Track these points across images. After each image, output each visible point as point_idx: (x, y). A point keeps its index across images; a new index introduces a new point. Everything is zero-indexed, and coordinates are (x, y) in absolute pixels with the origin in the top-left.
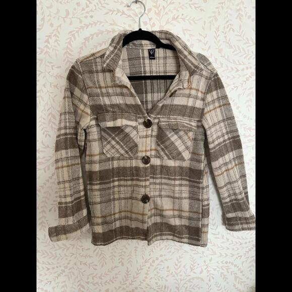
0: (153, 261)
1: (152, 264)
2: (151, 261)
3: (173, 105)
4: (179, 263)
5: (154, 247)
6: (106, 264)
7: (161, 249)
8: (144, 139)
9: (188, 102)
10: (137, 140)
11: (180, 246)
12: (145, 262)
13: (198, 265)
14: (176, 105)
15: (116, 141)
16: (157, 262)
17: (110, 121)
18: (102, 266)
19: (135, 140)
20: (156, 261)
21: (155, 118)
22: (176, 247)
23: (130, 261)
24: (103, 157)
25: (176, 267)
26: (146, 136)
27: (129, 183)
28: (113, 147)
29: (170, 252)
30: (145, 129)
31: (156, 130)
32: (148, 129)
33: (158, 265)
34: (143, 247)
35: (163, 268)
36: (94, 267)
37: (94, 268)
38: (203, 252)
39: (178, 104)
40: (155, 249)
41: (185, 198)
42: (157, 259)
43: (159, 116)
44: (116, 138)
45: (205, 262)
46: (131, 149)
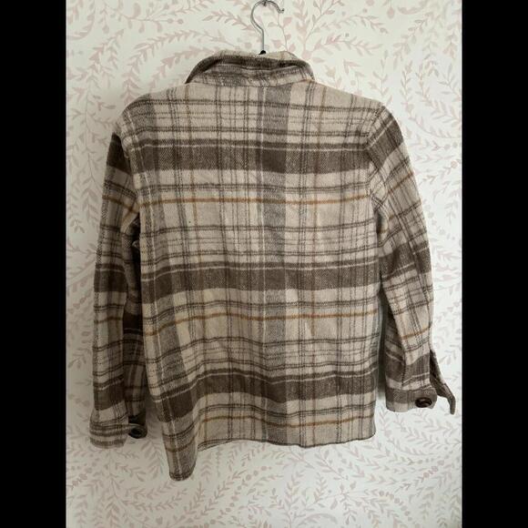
0: (249, 477)
1: (246, 482)
2: (244, 476)
4: (295, 484)
5: (253, 451)
6: (162, 472)
7: (265, 456)
11: (300, 454)
12: (234, 477)
13: (330, 491)
16: (254, 480)
18: (155, 475)
20: (253, 478)
22: (292, 456)
23: (207, 472)
25: (288, 490)
29: (281, 463)
33: (257, 484)
34: (233, 450)
35: (265, 492)
36: (140, 475)
37: (139, 479)
38: (341, 470)
40: (253, 455)
42: (256, 473)
45: (342, 488)
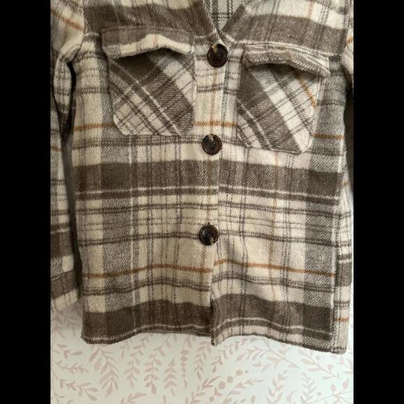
0: (222, 385)
1: (220, 391)
2: (216, 384)
3: (276, 17)
4: (278, 389)
5: (224, 352)
6: (117, 387)
7: (239, 358)
8: (209, 94)
9: (310, 11)
10: (192, 96)
11: (280, 352)
12: (204, 386)
13: (319, 394)
14: (283, 17)
15: (142, 94)
16: (230, 387)
17: (129, 41)
18: (109, 392)
19: (188, 97)
20: (228, 384)
21: (234, 46)
22: (272, 355)
23: (172, 383)
24: (112, 134)
25: (269, 396)
26: (214, 88)
27: (172, 199)
28: (136, 110)
29: (259, 365)
30: (212, 70)
31: (236, 76)
32: (219, 70)
33: (232, 393)
34: (200, 352)
35: (243, 401)
36: (93, 394)
37: (89, 396)
38: (330, 367)
39: (289, 14)
40: (226, 357)
41: (297, 240)
42: (230, 379)
43: (244, 41)
44: (144, 88)
45: (333, 388)
46: (177, 118)
